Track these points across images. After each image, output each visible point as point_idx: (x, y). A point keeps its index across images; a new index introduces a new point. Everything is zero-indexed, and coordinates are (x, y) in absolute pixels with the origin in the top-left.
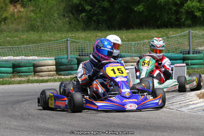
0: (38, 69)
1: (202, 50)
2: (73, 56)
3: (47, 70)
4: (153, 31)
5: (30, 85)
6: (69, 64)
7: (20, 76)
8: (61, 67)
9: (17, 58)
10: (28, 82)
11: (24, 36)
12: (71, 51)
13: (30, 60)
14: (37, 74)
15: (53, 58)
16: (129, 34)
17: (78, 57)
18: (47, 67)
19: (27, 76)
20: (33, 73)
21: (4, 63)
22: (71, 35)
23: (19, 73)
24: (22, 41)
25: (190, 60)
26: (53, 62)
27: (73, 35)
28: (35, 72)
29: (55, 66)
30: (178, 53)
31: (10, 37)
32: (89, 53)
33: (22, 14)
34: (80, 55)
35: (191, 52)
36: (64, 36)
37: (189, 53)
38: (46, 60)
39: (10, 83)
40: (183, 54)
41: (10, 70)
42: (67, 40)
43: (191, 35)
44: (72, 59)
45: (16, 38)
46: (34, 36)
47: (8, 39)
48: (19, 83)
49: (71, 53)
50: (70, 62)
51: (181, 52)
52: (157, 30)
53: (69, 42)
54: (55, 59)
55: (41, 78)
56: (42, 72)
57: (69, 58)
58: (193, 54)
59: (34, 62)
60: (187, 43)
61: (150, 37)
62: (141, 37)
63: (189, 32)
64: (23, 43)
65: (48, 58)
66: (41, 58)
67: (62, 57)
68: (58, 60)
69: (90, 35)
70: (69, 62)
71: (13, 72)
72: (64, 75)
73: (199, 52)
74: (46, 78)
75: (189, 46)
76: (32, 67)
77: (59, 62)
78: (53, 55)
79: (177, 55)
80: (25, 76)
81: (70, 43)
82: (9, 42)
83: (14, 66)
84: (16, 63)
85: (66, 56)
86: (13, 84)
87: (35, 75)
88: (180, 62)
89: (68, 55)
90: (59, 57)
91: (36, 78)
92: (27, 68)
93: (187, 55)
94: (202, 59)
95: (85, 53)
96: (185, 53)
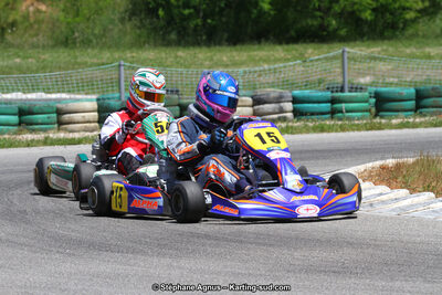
0: (66, 117)
1: (367, 85)
3: (82, 120)
4: (279, 48)
7: (33, 131)
9: (30, 96)
10: (46, 142)
11: (47, 56)
13: (50, 100)
14: (64, 126)
15: (94, 97)
16: (235, 54)
19: (45, 131)
20: (56, 126)
21: (4, 106)
22: (129, 55)
23: (31, 124)
25: (345, 102)
26: (94, 105)
27: (134, 54)
28: (60, 123)
29: (96, 114)
30: (324, 90)
33: (42, 15)
35: (346, 89)
36: (117, 55)
37: (342, 90)
38: (78, 100)
39: (11, 145)
40: (332, 92)
41: (15, 119)
42: (120, 65)
43: (346, 55)
45: (30, 60)
46: (63, 55)
48: (28, 146)
51: (328, 89)
52: (286, 47)
53: (122, 68)
54: (98, 100)
55: (71, 135)
56: (74, 123)
57: (124, 98)
58: (350, 91)
59: (59, 106)
60: (339, 70)
61: (272, 58)
63: (343, 52)
64: (44, 69)
65: (85, 97)
66: (72, 96)
67: (110, 96)
68: (102, 101)
69: (163, 55)
70: (122, 105)
71: (19, 124)
73: (361, 88)
74: (77, 135)
75: (344, 77)
76: (55, 115)
77: (105, 105)
78: (94, 93)
79: (320, 94)
80: (41, 130)
81: (125, 70)
82: (19, 67)
83: (22, 112)
84: (26, 107)
85: (117, 95)
86: (17, 147)
87: (59, 129)
88: (326, 107)
89: (120, 92)
90: (105, 97)
91: (62, 135)
92: (45, 116)
93: (340, 94)
94: (366, 102)
96: (335, 89)
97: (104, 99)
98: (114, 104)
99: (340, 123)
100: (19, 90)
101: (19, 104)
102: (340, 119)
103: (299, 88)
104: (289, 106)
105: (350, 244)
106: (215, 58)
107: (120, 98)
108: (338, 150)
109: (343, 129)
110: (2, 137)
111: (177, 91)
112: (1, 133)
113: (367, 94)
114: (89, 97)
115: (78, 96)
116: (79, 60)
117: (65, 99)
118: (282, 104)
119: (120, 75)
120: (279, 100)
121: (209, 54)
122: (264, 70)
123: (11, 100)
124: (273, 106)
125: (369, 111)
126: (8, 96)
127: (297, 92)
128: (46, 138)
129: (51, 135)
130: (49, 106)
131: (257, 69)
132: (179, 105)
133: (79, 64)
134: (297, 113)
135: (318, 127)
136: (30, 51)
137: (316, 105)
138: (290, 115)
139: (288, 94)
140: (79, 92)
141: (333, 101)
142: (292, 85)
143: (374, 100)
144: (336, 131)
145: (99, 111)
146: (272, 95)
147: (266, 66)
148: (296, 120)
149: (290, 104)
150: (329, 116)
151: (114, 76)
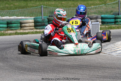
0: (23, 25)
2: (45, 17)
3: (29, 26)
5: (16, 36)
6: (42, 22)
7: (12, 30)
8: (38, 24)
10: (16, 34)
11: (17, 4)
13: (18, 19)
14: (22, 28)
15: (33, 18)
17: (49, 17)
18: (29, 24)
19: (16, 30)
20: (20, 28)
21: (2, 21)
22: (45, 3)
23: (11, 27)
24: (15, 7)
25: (119, 19)
26: (33, 21)
27: (47, 3)
28: (21, 27)
29: (33, 24)
30: (111, 15)
31: (8, 4)
34: (49, 16)
35: (120, 14)
36: (41, 3)
37: (119, 15)
38: (27, 19)
39: (4, 35)
40: (115, 15)
41: (6, 26)
42: (42, 7)
44: (45, 19)
45: (11, 5)
47: (7, 5)
48: (10, 35)
49: (44, 15)
51: (114, 14)
54: (34, 19)
55: (25, 31)
56: (26, 27)
57: (43, 18)
59: (21, 21)
60: (118, 8)
61: (95, 4)
62: (90, 4)
64: (16, 8)
65: (30, 18)
66: (26, 17)
68: (35, 19)
69: (57, 3)
70: (42, 21)
72: (40, 29)
74: (27, 31)
75: (119, 10)
76: (19, 24)
78: (33, 16)
79: (110, 16)
80: (14, 29)
81: (44, 8)
82: (7, 7)
83: (8, 23)
84: (9, 21)
85: (41, 17)
86: (6, 35)
87: (21, 29)
88: (113, 20)
89: (42, 16)
90: (37, 18)
91: (22, 31)
92: (16, 24)
93: (118, 16)
95: (51, 15)
96: (116, 14)
97: (36, 19)
98: (40, 20)
99: (117, 26)
100: (7, 16)
101: (7, 21)
102: (117, 25)
103: (104, 14)
105: (119, 68)
106: (75, 4)
107: (42, 18)
108: (116, 36)
109: (118, 28)
110: (1, 32)
112: (1, 31)
114: (31, 18)
115: (27, 18)
116: (28, 5)
117: (23, 19)
118: (98, 20)
119: (41, 10)
120: (96, 18)
121: (73, 3)
122: (92, 8)
123: (4, 19)
124: (94, 20)
126: (4, 18)
127: (103, 16)
128: (16, 32)
129: (18, 31)
130: (17, 21)
131: (89, 7)
133: (29, 7)
134: (103, 23)
135: (109, 27)
136: (11, 2)
137: (109, 20)
139: (100, 16)
140: (28, 16)
141: (115, 18)
142: (101, 13)
144: (116, 29)
146: (94, 16)
147: (93, 7)
148: (102, 25)
149: (101, 19)
150: (114, 23)
151: (40, 11)
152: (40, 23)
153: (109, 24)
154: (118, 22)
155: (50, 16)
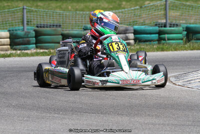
2: (30, 27)
6: (25, 36)
12: (28, 22)
25: (167, 34)
29: (8, 40)
30: (152, 26)
32: (52, 24)
34: (37, 27)
35: (168, 25)
37: (165, 26)
40: (159, 27)
42: (23, 9)
44: (29, 31)
49: (27, 24)
50: (27, 34)
51: (156, 25)
53: (25, 11)
54: (10, 31)
57: (25, 30)
58: (170, 27)
63: (166, 1)
67: (17, 28)
68: (12, 32)
70: (25, 34)
72: (20, 50)
73: (177, 25)
77: (14, 34)
79: (151, 28)
81: (27, 12)
89: (23, 26)
90: (14, 29)
93: (163, 28)
94: (181, 33)
95: (44, 25)
96: (160, 25)
98: (20, 33)
104: (131, 36)
107: (23, 30)
111: (60, 26)
113: (181, 28)
118: (127, 35)
119: (23, 15)
120: (125, 32)
124: (121, 35)
125: (182, 39)
127: (136, 27)
132: (62, 35)
134: (135, 40)
137: (149, 35)
138: (132, 42)
139: (131, 28)
141: (160, 33)
142: (133, 23)
143: (185, 33)
145: (10, 38)
146: (121, 29)
148: (136, 45)
149: (133, 34)
150: (157, 42)
151: (20, 16)
152: (21, 39)
153: (148, 43)
154: (164, 40)
155: (39, 26)
